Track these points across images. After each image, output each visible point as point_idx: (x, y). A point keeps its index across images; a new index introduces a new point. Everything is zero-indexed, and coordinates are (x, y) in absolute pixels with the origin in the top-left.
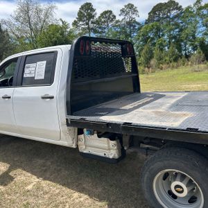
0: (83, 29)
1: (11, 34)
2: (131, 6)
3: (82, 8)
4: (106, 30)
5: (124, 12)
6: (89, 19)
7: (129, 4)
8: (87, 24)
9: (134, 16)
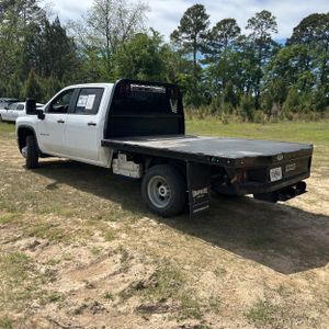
0: (187, 45)
1: (78, 43)
2: (265, 15)
3: (189, 12)
4: (222, 49)
5: (253, 23)
6: (197, 30)
7: (264, 12)
8: (193, 37)
9: (269, 31)
